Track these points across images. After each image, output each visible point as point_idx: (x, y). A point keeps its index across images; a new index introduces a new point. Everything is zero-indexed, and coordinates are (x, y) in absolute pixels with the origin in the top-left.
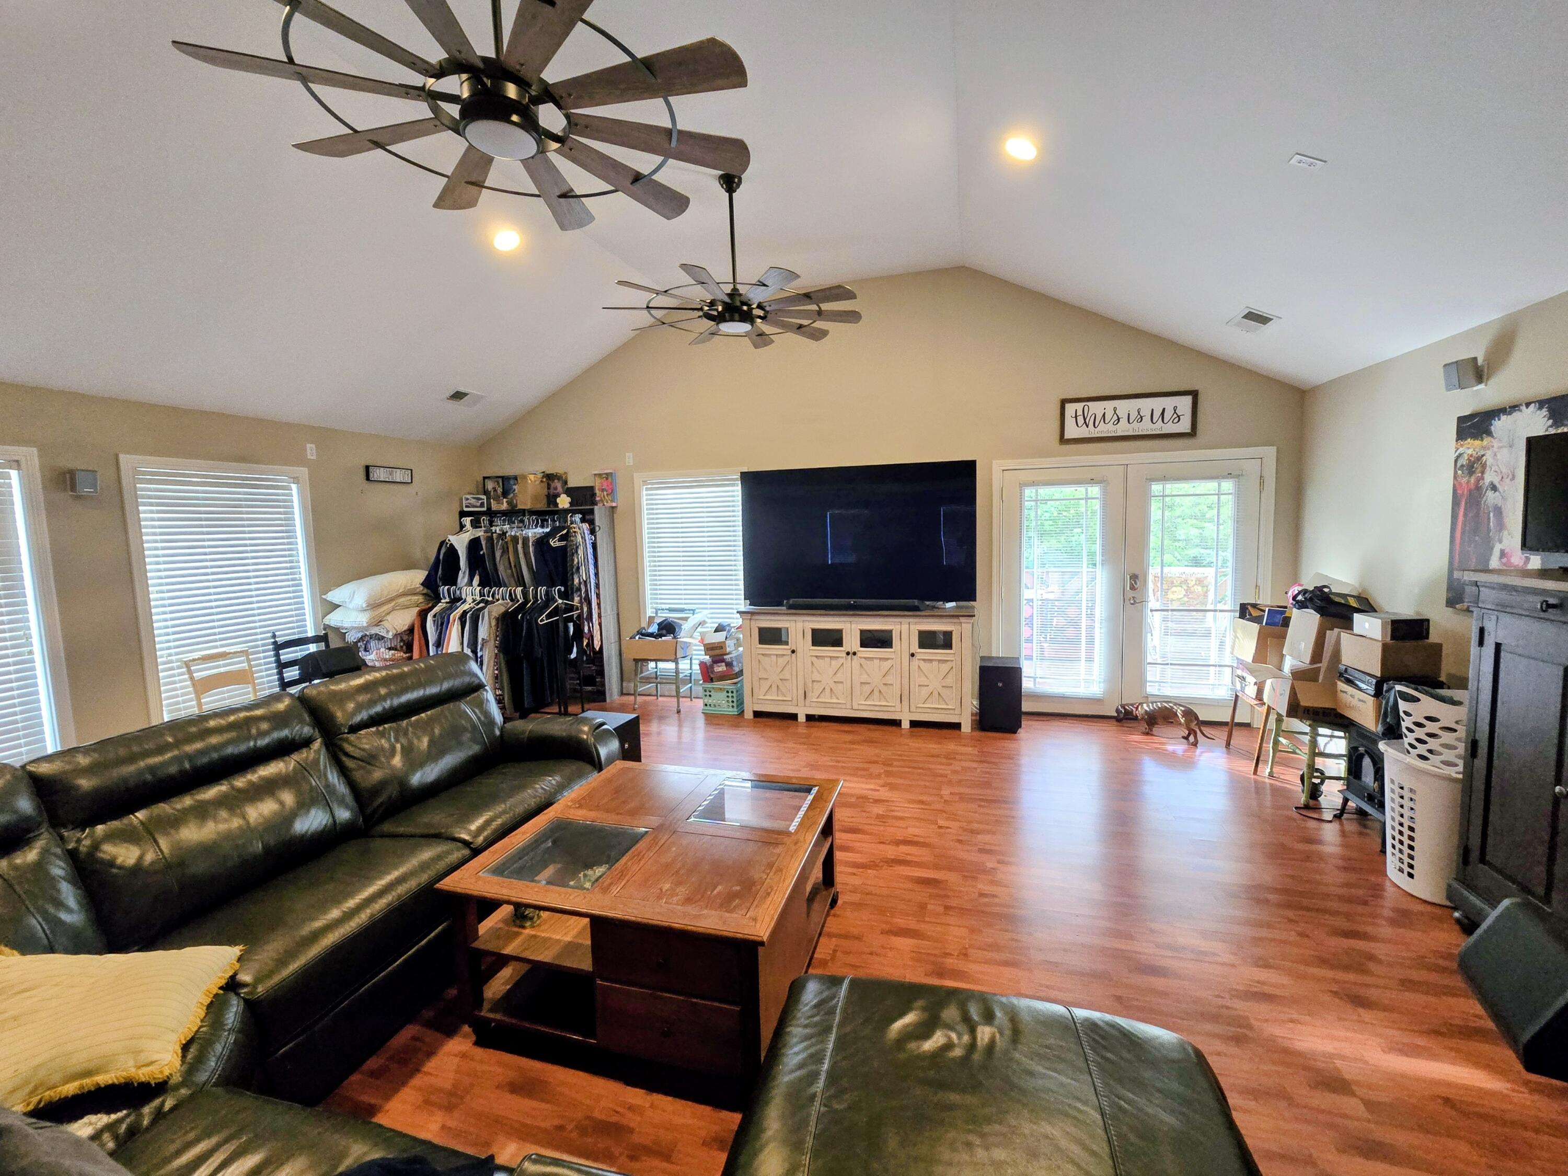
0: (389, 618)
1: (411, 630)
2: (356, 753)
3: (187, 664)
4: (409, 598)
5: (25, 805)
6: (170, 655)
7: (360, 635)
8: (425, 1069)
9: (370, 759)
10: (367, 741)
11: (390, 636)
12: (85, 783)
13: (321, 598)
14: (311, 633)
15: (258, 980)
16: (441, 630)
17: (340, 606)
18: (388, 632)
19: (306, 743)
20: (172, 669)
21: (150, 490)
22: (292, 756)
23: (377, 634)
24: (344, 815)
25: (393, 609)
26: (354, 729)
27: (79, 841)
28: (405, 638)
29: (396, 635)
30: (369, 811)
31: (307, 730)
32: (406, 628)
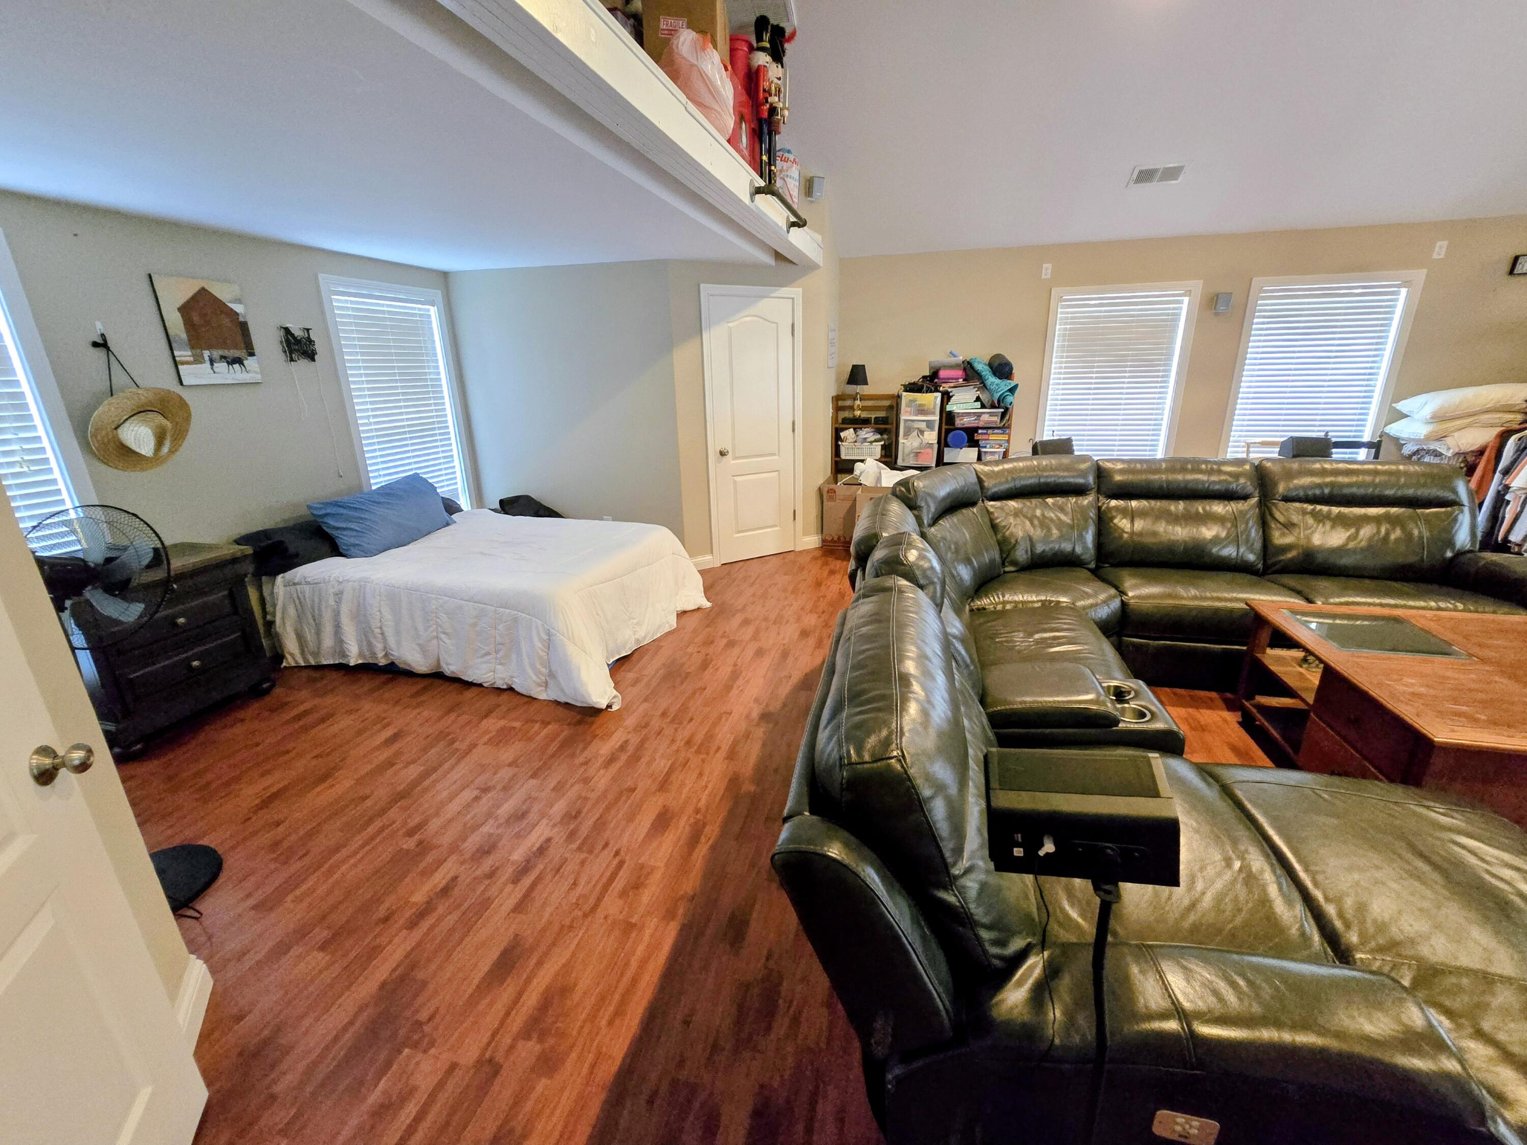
0: (1456, 434)
1: (1481, 452)
2: (1281, 519)
3: (1248, 445)
4: (1500, 415)
5: (1091, 479)
6: (1240, 436)
7: (1415, 448)
8: (1201, 711)
9: (1289, 526)
10: (1293, 512)
11: (1449, 454)
12: (1118, 478)
13: (1390, 405)
14: (1366, 438)
15: (1133, 597)
16: (1520, 455)
17: (1406, 416)
18: (1449, 449)
19: (1245, 497)
20: (1238, 447)
21: (1267, 305)
22: (1231, 503)
23: (1435, 451)
24: (1251, 557)
25: (1469, 426)
26: (1287, 499)
27: (1104, 503)
28: (1470, 459)
29: (1458, 454)
30: (1270, 562)
31: (1250, 488)
32: (1475, 447)
